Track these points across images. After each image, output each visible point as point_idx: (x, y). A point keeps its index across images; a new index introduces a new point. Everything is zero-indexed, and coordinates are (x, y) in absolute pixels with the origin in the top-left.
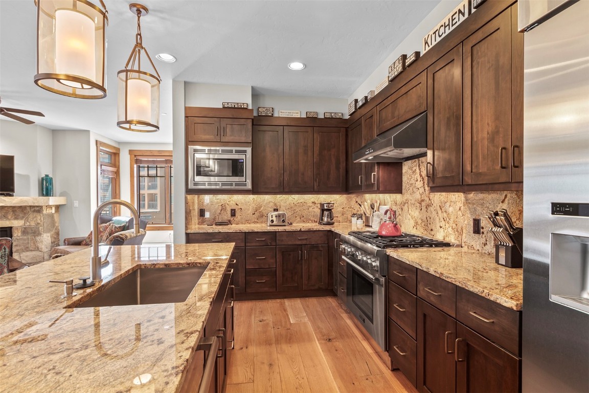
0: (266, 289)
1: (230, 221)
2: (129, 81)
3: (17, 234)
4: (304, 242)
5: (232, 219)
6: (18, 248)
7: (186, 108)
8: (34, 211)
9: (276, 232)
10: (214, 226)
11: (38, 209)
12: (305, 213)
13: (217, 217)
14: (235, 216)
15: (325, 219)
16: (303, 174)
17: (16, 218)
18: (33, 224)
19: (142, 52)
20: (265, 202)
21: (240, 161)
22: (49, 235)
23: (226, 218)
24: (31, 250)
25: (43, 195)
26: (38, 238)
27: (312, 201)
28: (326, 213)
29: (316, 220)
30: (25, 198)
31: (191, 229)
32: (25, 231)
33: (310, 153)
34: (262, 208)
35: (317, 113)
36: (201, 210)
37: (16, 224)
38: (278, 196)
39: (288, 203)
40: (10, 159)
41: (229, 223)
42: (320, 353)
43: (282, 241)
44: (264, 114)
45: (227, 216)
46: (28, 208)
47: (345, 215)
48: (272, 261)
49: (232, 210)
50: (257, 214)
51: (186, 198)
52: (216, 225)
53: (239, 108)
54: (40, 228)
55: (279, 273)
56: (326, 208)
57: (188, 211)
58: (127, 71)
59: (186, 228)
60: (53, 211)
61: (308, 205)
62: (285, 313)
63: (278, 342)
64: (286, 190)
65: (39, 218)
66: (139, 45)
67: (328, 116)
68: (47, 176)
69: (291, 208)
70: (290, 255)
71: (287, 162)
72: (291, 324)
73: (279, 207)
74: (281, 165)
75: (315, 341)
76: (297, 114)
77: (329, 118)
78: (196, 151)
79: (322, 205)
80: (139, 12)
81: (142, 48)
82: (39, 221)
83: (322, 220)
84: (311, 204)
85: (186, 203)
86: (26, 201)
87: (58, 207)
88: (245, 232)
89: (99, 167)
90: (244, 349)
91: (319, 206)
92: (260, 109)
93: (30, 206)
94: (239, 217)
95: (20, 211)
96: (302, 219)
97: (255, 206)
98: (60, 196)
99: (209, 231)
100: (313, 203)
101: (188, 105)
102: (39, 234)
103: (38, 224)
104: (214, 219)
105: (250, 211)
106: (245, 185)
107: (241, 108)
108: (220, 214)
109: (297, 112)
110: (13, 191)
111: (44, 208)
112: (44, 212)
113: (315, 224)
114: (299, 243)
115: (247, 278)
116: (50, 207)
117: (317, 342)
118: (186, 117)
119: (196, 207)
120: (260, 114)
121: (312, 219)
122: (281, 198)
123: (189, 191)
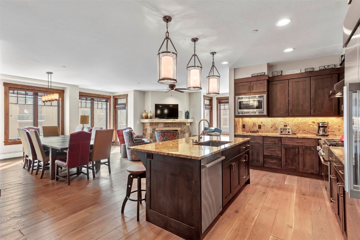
0: (275, 167)
1: (258, 131)
2: (210, 79)
4: (300, 144)
5: (259, 130)
7: (235, 80)
9: (281, 137)
10: (249, 133)
11: (184, 124)
12: (306, 128)
13: (251, 129)
14: (260, 128)
15: (321, 133)
16: (302, 106)
17: (179, 127)
18: (183, 129)
19: (214, 68)
20: (279, 122)
21: (260, 101)
22: (188, 134)
23: (256, 129)
25: (186, 118)
26: (185, 135)
27: (312, 122)
28: (321, 129)
29: (315, 133)
30: (181, 120)
31: (237, 133)
32: (181, 132)
33: (308, 93)
34: (276, 125)
35: (313, 69)
36: (243, 125)
37: (179, 129)
38: (287, 118)
39: (294, 122)
40: (177, 105)
41: (257, 132)
42: (294, 197)
43: (285, 142)
44: (276, 75)
45: (256, 128)
46: (182, 123)
47: (341, 131)
48: (279, 152)
49: (259, 125)
50: (273, 128)
51: (235, 119)
52: (250, 132)
53: (260, 75)
54: (185, 131)
55: (283, 160)
56: (321, 125)
57: (236, 125)
58: (209, 76)
59: (235, 133)
60: (189, 125)
61: (310, 123)
62: (283, 180)
63: (273, 187)
64: (290, 115)
65: (185, 127)
66: (213, 66)
67: (323, 68)
68: (187, 111)
69: (296, 125)
70: (290, 150)
71: (290, 99)
72: (284, 184)
73: (288, 124)
74: (287, 101)
75: (294, 192)
76: (298, 71)
77: (323, 69)
78: (239, 98)
79: (319, 124)
80: (213, 54)
81: (214, 66)
83: (318, 133)
84: (311, 123)
85: (235, 121)
86: (181, 121)
87: (191, 123)
88: (263, 136)
89: (205, 107)
90: (254, 186)
91: (317, 124)
92: (273, 73)
94: (263, 129)
95: (180, 124)
96: (304, 132)
97: (273, 124)
98: (191, 119)
99: (245, 135)
100: (313, 122)
101: (236, 78)
102: (185, 133)
103: (185, 129)
104: (250, 129)
105: (269, 127)
106: (263, 113)
107: (261, 75)
108: (253, 127)
109: (298, 70)
110: (178, 117)
111: (187, 123)
112: (187, 125)
113: (314, 135)
114: (297, 144)
115: (264, 159)
116: (188, 123)
117: (295, 194)
118: (235, 84)
119: (241, 123)
120: (273, 76)
121: (312, 132)
122: (289, 120)
123: (236, 116)
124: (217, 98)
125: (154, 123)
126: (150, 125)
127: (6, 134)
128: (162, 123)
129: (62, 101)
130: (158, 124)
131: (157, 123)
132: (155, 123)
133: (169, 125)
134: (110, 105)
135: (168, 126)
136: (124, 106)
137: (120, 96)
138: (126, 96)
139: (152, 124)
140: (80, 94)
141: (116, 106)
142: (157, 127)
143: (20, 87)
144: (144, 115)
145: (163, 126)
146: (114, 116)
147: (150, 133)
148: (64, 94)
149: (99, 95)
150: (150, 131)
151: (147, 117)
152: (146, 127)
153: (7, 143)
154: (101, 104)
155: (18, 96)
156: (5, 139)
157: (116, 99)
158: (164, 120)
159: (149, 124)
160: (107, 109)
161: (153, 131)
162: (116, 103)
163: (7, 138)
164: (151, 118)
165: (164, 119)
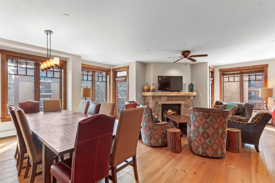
3: (182, 107)
6: (183, 112)
8: (188, 98)
11: (189, 97)
17: (183, 101)
18: (187, 103)
22: (192, 108)
24: (187, 114)
25: (190, 91)
32: (185, 106)
37: (182, 103)
40: (181, 77)
46: (186, 97)
54: (190, 105)
60: (193, 98)
68: (191, 83)
82: (189, 102)
86: (186, 94)
87: (194, 96)
93: (187, 96)
95: (184, 98)
98: (195, 92)
102: (189, 107)
103: (189, 103)
110: (182, 90)
111: (191, 96)
112: (191, 98)
124: (220, 70)
125: (156, 96)
126: (153, 98)
127: (4, 109)
128: (165, 97)
129: (64, 72)
130: (161, 97)
131: (159, 96)
132: (158, 96)
133: (172, 98)
134: (110, 78)
135: (172, 100)
136: (125, 78)
137: (120, 68)
138: (127, 68)
139: (154, 97)
140: (82, 66)
141: (116, 79)
142: (160, 101)
143: (19, 56)
144: (146, 87)
145: (166, 100)
146: (113, 89)
147: (152, 107)
148: (67, 65)
149: (100, 68)
150: (153, 104)
151: (148, 90)
152: (148, 101)
153: (4, 119)
154: (102, 77)
155: (17, 65)
156: (2, 115)
157: (115, 72)
158: (168, 94)
159: (151, 98)
160: (106, 82)
161: (156, 104)
162: (115, 76)
163: (4, 113)
164: (154, 91)
165: (168, 92)
